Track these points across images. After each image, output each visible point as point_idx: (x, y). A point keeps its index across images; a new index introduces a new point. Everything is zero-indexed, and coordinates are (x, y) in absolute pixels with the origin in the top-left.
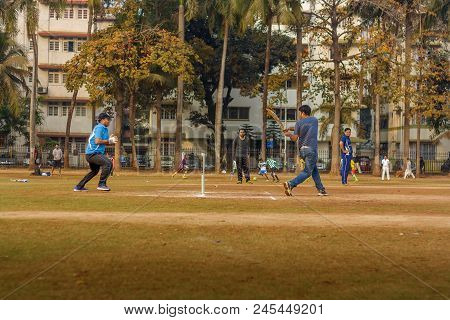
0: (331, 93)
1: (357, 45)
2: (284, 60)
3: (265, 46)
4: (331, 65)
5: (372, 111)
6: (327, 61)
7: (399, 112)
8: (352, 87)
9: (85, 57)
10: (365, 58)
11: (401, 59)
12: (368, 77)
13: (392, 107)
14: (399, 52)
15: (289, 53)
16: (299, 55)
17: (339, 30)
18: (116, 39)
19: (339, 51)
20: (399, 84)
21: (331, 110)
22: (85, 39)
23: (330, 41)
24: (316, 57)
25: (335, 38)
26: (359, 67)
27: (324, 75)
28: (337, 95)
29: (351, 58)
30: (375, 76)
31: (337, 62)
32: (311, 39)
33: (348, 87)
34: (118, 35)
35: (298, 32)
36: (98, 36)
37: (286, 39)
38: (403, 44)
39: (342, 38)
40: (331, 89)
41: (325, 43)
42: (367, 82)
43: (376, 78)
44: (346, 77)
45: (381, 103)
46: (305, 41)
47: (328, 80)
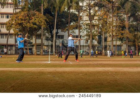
0: (89, 30)
1: (97, 16)
2: (74, 21)
3: (69, 16)
4: (89, 22)
5: (102, 36)
6: (88, 21)
7: (110, 36)
8: (96, 29)
9: (12, 20)
10: (99, 20)
11: (111, 20)
12: (101, 26)
13: (108, 35)
14: (110, 18)
15: (76, 18)
16: (79, 19)
17: (91, 11)
18: (22, 15)
19: (91, 17)
20: (110, 28)
21: (89, 36)
22: (12, 14)
23: (89, 15)
24: (84, 20)
25: (90, 14)
26: (97, 22)
27: (86, 25)
28: (91, 31)
29: (95, 20)
31: (91, 21)
32: (83, 14)
33: (94, 29)
34: (22, 13)
35: (79, 12)
36: (16, 13)
37: (75, 14)
38: (111, 15)
39: (92, 13)
40: (89, 29)
41: (87, 15)
42: (100, 27)
43: (103, 26)
44: (94, 26)
45: (105, 33)
46: (81, 15)
47: (88, 27)
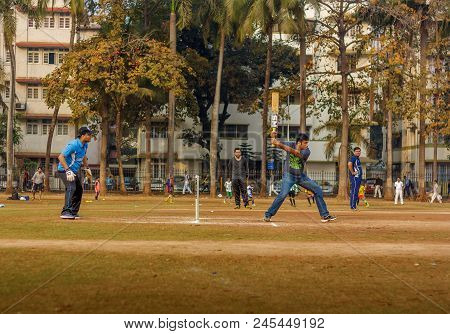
0: (338, 108)
1: (366, 56)
2: (286, 73)
3: (266, 57)
4: (338, 78)
5: (383, 128)
6: (334, 73)
7: (413, 129)
8: (362, 102)
9: (67, 69)
10: (375, 70)
11: (417, 70)
12: (379, 91)
13: (405, 124)
14: (414, 63)
15: (291, 65)
16: (303, 67)
17: (347, 40)
18: (101, 51)
19: (346, 62)
20: (413, 99)
21: (338, 128)
22: (67, 50)
23: (338, 52)
24: (322, 70)
25: (342, 48)
26: (369, 79)
27: (330, 89)
28: (345, 111)
29: (360, 70)
30: (387, 90)
31: (344, 75)
32: (316, 50)
33: (357, 102)
34: (104, 46)
35: (302, 42)
36: (81, 47)
37: (288, 50)
38: (418, 55)
39: (350, 47)
40: (338, 105)
41: (331, 54)
42: (378, 96)
43: (388, 92)
44: (355, 92)
45: (393, 119)
46: (309, 51)
47: (335, 95)
